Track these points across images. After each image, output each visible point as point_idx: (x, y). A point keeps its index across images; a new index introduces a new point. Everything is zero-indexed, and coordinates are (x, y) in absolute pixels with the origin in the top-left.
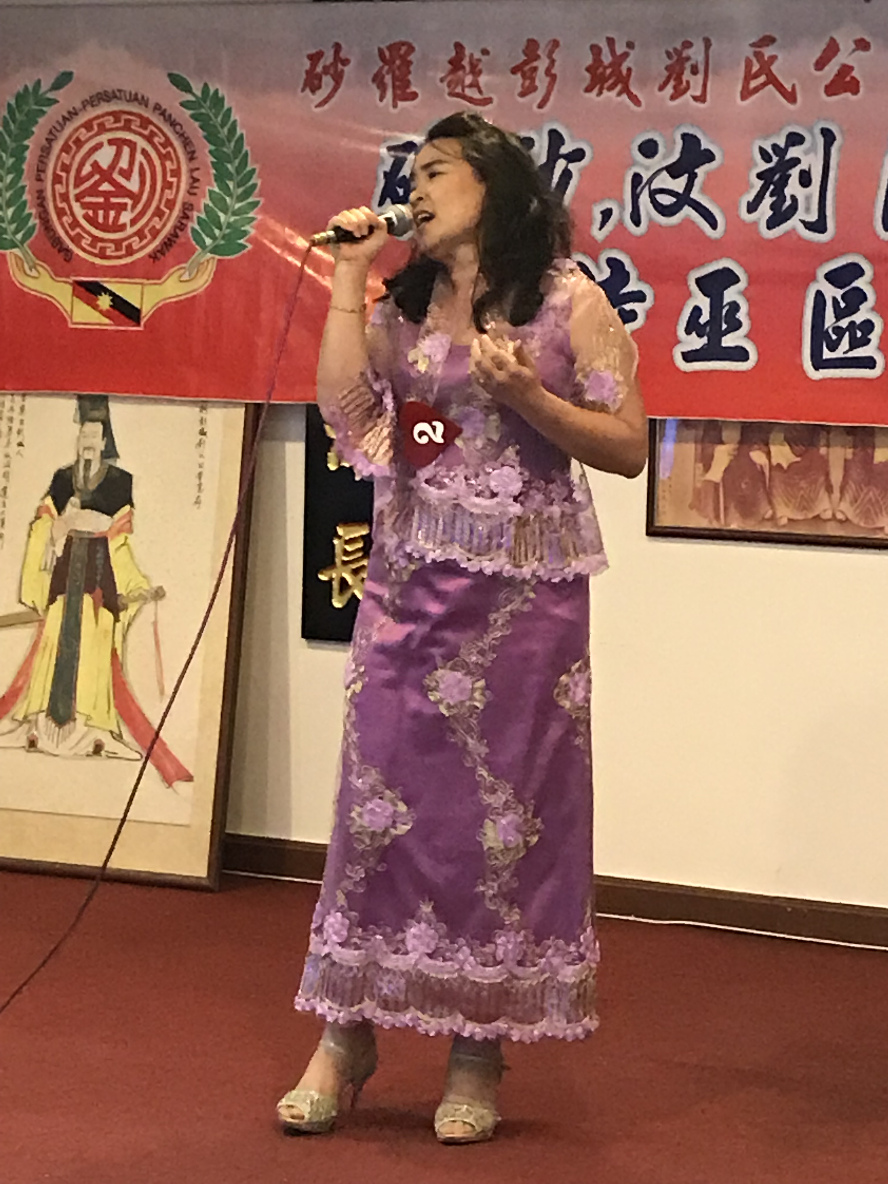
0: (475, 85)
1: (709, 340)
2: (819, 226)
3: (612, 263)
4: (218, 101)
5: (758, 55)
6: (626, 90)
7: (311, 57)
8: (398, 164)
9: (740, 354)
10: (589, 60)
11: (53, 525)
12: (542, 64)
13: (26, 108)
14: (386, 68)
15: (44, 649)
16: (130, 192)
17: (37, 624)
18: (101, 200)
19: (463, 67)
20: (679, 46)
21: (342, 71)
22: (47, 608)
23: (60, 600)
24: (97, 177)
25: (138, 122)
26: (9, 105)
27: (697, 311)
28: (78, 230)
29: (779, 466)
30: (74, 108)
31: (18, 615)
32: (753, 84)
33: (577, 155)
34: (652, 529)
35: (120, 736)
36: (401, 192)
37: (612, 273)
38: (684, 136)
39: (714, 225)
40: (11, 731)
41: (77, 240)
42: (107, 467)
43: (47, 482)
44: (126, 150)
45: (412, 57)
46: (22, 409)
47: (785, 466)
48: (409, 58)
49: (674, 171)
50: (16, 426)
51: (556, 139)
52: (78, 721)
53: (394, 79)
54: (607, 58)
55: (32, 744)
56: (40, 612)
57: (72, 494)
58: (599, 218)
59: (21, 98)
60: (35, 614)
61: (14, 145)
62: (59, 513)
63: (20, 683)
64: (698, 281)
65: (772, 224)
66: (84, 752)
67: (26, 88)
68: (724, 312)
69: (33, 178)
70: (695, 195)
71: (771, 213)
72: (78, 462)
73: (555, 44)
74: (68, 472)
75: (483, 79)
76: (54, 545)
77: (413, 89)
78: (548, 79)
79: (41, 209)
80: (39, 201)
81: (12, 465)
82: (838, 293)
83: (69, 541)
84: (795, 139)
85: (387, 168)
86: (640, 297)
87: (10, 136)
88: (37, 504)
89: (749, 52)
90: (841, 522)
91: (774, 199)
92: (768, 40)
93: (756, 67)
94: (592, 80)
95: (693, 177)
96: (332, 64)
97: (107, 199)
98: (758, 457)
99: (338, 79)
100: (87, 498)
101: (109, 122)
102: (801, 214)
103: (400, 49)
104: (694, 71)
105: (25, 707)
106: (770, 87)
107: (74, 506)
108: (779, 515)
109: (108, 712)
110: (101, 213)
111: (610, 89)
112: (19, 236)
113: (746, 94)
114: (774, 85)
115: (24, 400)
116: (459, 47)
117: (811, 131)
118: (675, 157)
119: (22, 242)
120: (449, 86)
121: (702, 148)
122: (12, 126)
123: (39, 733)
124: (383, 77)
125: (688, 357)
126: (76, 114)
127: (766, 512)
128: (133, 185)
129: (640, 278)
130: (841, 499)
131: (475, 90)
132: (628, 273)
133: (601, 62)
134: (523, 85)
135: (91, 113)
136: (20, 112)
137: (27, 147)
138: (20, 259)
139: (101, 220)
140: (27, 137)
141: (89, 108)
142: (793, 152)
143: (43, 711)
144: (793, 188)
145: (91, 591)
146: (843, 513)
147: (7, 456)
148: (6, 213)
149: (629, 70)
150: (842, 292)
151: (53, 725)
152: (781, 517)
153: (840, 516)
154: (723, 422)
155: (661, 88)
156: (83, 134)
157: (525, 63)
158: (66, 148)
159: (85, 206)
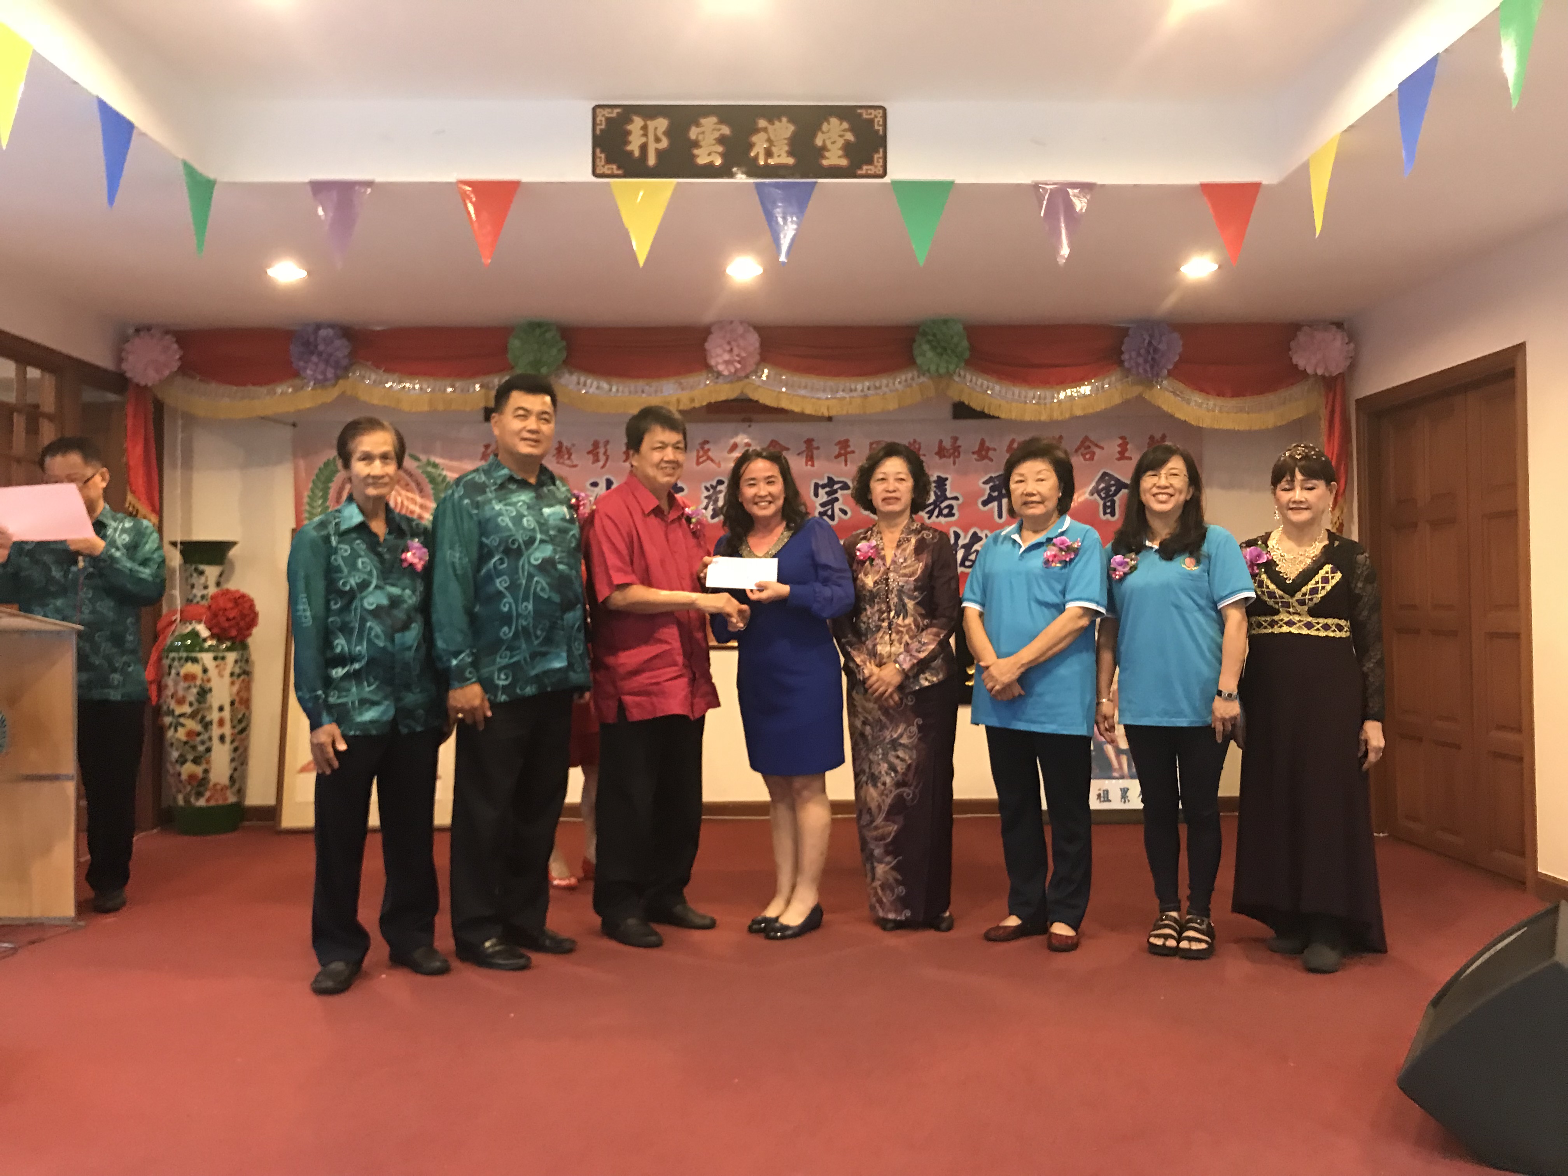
0: (569, 458)
4: (435, 466)
5: (702, 448)
12: (602, 450)
59: (326, 464)
61: (323, 486)
65: (713, 517)
67: (329, 459)
69: (335, 501)
71: (712, 513)
73: (607, 443)
87: (320, 482)
89: (698, 447)
92: (707, 442)
106: (709, 462)
113: (698, 463)
116: (560, 443)
134: (593, 460)
136: (327, 471)
137: (331, 487)
140: (331, 483)
157: (593, 450)
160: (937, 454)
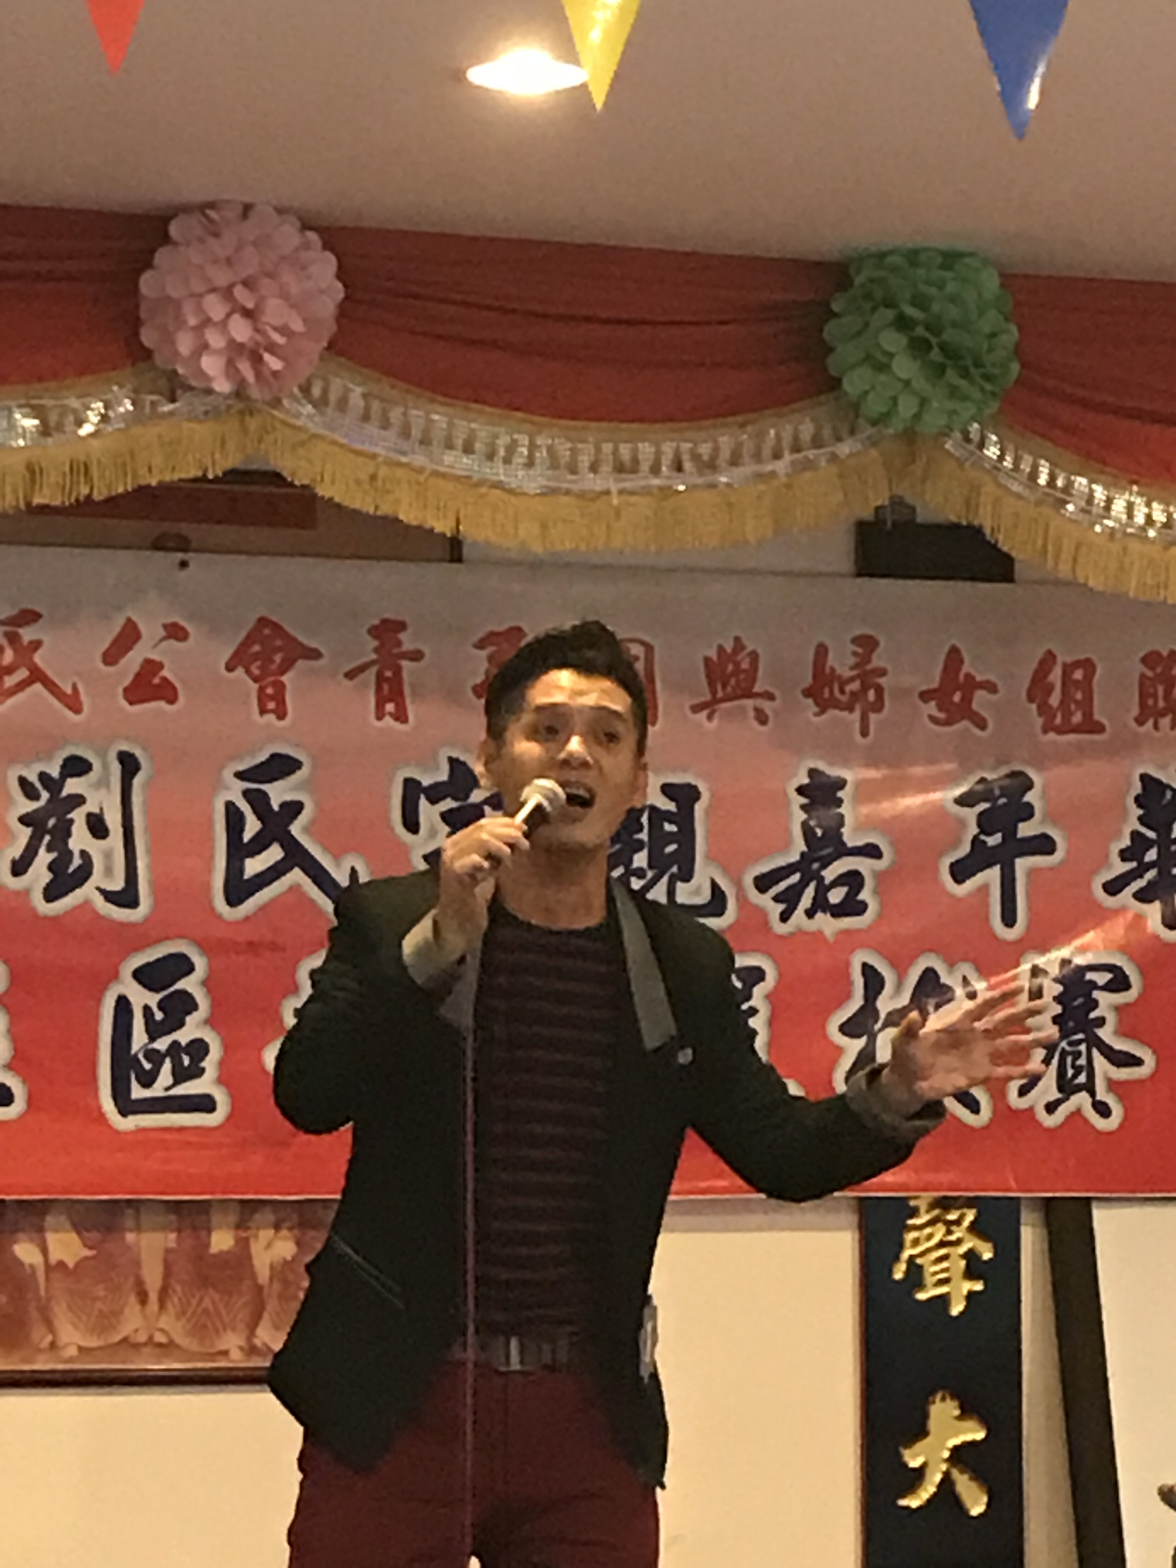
2: (126, 897)
29: (61, 1265)
32: (9, 681)
47: (70, 1264)
65: (51, 894)
71: (49, 877)
82: (153, 999)
84: (76, 766)
90: (161, 1347)
91: (54, 855)
92: (29, 617)
93: (10, 657)
98: (25, 1252)
102: (97, 879)
106: (38, 687)
108: (62, 1343)
114: (43, 685)
117: (103, 755)
127: (41, 1339)
130: (160, 1312)
142: (72, 786)
144: (80, 839)
146: (164, 1332)
150: (158, 997)
152: (66, 1346)
153: (160, 1338)
160: (808, 693)
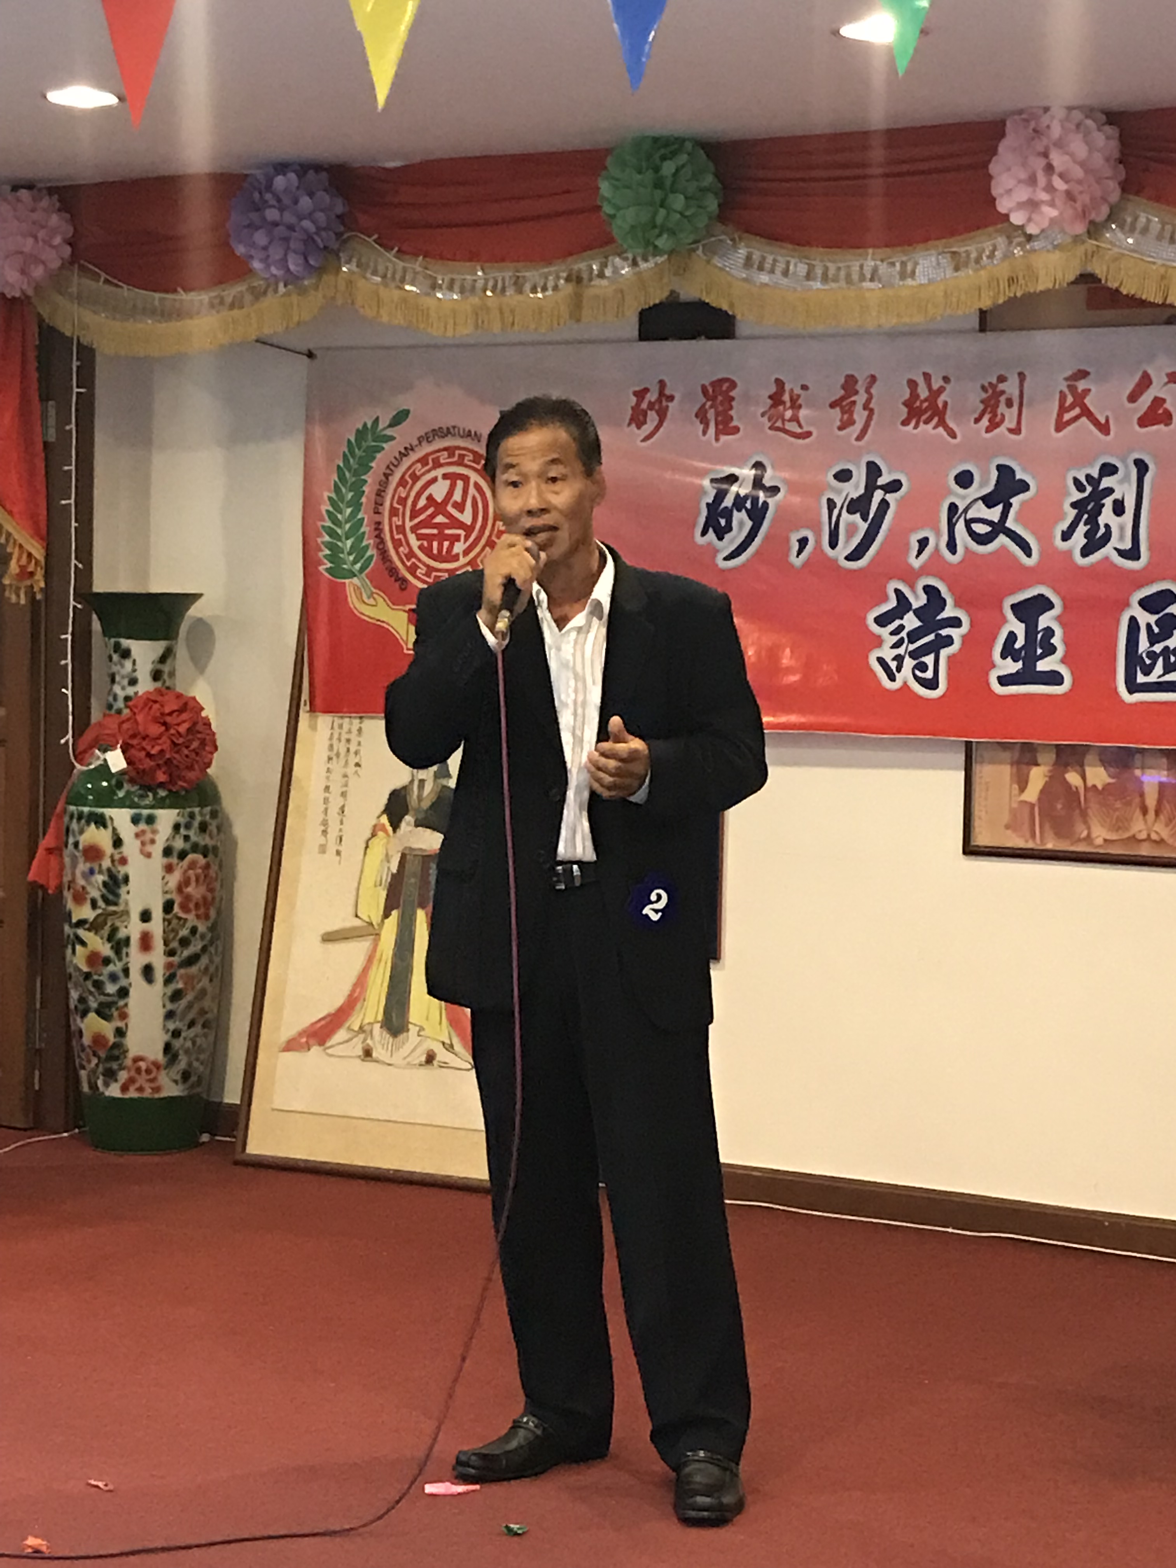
0: (795, 419)
1: (1024, 664)
2: (1133, 554)
3: (928, 589)
5: (1072, 389)
6: (942, 423)
7: (636, 394)
8: (720, 496)
9: (1054, 678)
10: (907, 394)
11: (388, 843)
12: (860, 399)
13: (364, 444)
14: (709, 403)
15: (380, 960)
16: (462, 522)
17: (372, 937)
18: (435, 531)
19: (784, 403)
20: (994, 381)
21: (667, 407)
22: (383, 921)
23: (395, 913)
24: (430, 511)
25: (471, 457)
26: (349, 441)
27: (1012, 637)
28: (413, 560)
29: (1094, 786)
30: (411, 445)
31: (354, 929)
32: (1067, 417)
33: (894, 486)
34: (967, 850)
35: (452, 1046)
36: (723, 522)
37: (928, 600)
38: (999, 468)
39: (1028, 552)
40: (347, 1041)
41: (412, 570)
42: (440, 786)
43: (384, 800)
44: (460, 484)
45: (733, 394)
46: (360, 730)
47: (1100, 787)
48: (732, 394)
49: (989, 501)
50: (353, 747)
51: (873, 470)
52: (410, 1033)
53: (717, 414)
54: (923, 393)
55: (368, 1053)
56: (376, 927)
57: (406, 814)
58: (915, 546)
59: (361, 434)
60: (371, 928)
61: (354, 479)
62: (394, 831)
63: (356, 995)
64: (1014, 607)
65: (1086, 552)
66: (417, 1062)
67: (365, 425)
68: (1039, 636)
69: (372, 512)
70: (1010, 524)
71: (1084, 541)
72: (412, 782)
73: (873, 379)
74: (403, 793)
75: (803, 413)
76: (388, 861)
77: (735, 423)
78: (866, 413)
79: (378, 540)
80: (377, 532)
81: (350, 784)
82: (1152, 619)
83: (403, 856)
84: (1108, 470)
85: (710, 501)
86: (955, 622)
87: (349, 471)
88: (374, 822)
89: (1063, 385)
90: (1155, 842)
91: (1089, 527)
92: (1083, 374)
93: (1070, 400)
94: (909, 413)
95: (1007, 507)
96: (656, 401)
97: (441, 533)
98: (1073, 778)
99: (662, 415)
100: (421, 816)
101: (444, 457)
102: (1114, 542)
103: (721, 386)
104: (1009, 403)
105: (361, 1016)
106: (1084, 420)
107: (408, 824)
108: (1094, 835)
109: (440, 1023)
110: (435, 544)
111: (926, 422)
112: (358, 566)
113: (1060, 426)
114: (1088, 418)
115: (361, 723)
116: (780, 383)
117: (1124, 461)
118: (989, 488)
119: (362, 570)
120: (769, 420)
121: (1018, 477)
122: (351, 460)
123: (374, 1043)
124: (706, 412)
125: (1004, 681)
126: (412, 449)
127: (1082, 832)
128: (466, 517)
129: (957, 604)
130: (1155, 821)
131: (795, 424)
132: (944, 601)
133: (918, 396)
134: (841, 420)
135: (427, 449)
136: (359, 449)
137: (366, 481)
138: (358, 588)
139: (435, 551)
140: (365, 474)
141: (424, 443)
142: (1106, 483)
143: (378, 1022)
144: (1106, 516)
145: (423, 908)
146: (1157, 833)
147: (345, 776)
148: (346, 545)
149: (945, 404)
150: (1156, 617)
151: (388, 1036)
152: (1097, 837)
153: (1154, 836)
154: (1039, 744)
155: (977, 421)
156: (419, 469)
157: (843, 398)
158: (402, 483)
159: (419, 537)
